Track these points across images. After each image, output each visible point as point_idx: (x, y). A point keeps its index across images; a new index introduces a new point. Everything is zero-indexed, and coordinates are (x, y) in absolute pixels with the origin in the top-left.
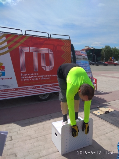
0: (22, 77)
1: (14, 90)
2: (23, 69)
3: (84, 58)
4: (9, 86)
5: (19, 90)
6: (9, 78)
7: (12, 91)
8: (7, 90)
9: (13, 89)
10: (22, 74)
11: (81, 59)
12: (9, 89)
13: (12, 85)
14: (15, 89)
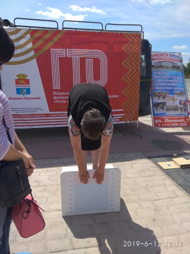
0: (55, 98)
1: (44, 117)
2: (56, 84)
3: (173, 67)
4: (36, 109)
5: (51, 117)
6: (36, 98)
7: (40, 117)
8: (34, 116)
9: (42, 114)
10: (54, 93)
11: (167, 67)
12: (36, 115)
13: (40, 109)
14: (44, 114)
